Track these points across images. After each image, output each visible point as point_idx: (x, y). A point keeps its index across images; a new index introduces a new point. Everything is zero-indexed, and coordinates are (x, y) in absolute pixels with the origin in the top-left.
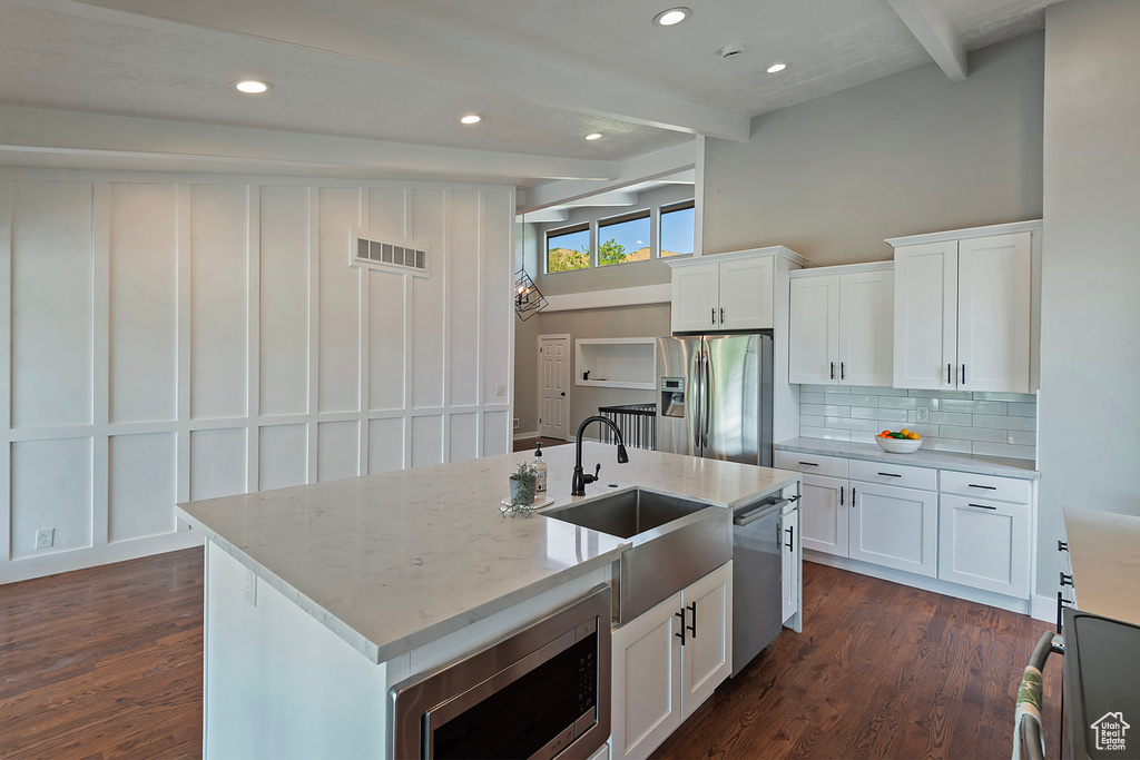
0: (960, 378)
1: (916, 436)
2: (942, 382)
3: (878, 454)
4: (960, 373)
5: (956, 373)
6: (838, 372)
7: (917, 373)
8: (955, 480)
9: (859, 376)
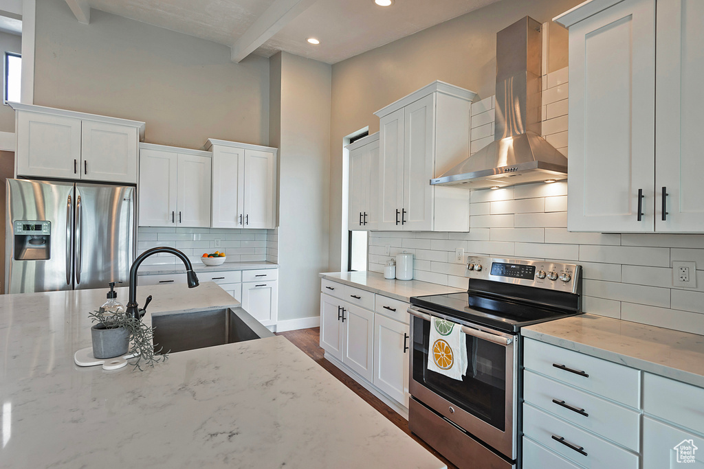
0: (246, 221)
1: (224, 255)
2: (237, 224)
3: (203, 268)
4: (246, 219)
5: (243, 219)
6: (177, 218)
7: (224, 220)
8: (250, 275)
9: (190, 220)
